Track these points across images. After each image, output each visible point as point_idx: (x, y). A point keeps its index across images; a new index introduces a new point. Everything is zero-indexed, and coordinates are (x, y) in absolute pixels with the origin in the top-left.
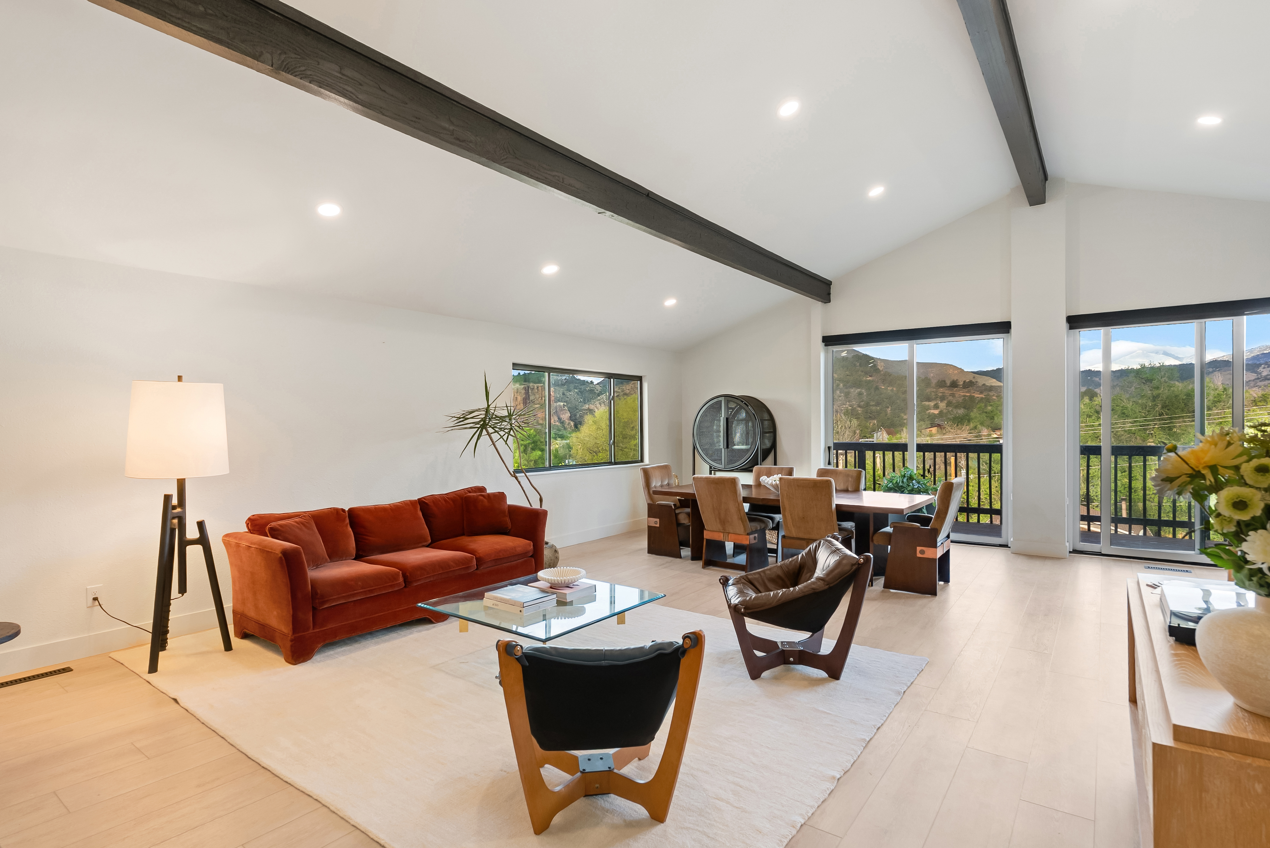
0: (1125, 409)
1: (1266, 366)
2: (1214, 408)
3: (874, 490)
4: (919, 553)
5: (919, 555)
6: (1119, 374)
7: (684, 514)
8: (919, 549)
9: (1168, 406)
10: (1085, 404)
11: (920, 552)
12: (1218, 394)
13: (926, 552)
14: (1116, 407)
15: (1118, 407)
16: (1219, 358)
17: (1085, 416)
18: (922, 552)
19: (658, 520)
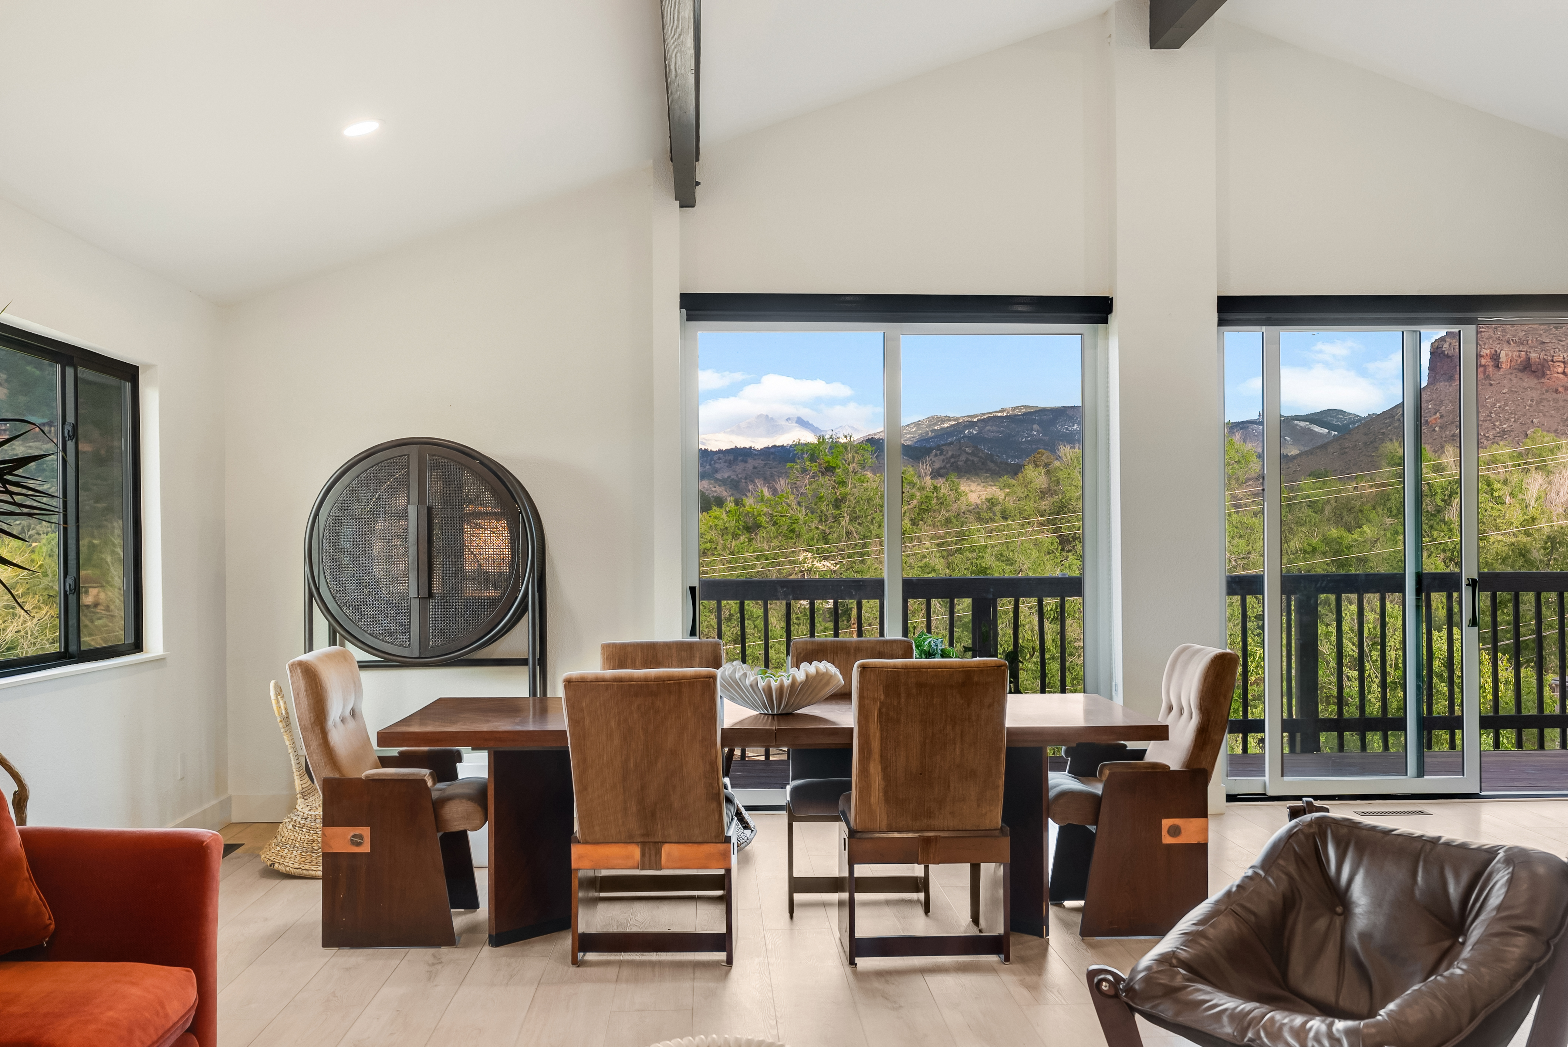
0: (794, 523)
1: (938, 452)
2: (920, 522)
3: (1043, 691)
4: (1167, 835)
5: (1167, 840)
6: (731, 457)
7: (464, 801)
8: (1166, 823)
9: (859, 517)
10: (729, 511)
11: (1169, 832)
12: (927, 497)
13: (1183, 831)
14: (780, 518)
15: (784, 519)
16: (875, 434)
17: (730, 535)
18: (1175, 831)
19: (365, 831)
